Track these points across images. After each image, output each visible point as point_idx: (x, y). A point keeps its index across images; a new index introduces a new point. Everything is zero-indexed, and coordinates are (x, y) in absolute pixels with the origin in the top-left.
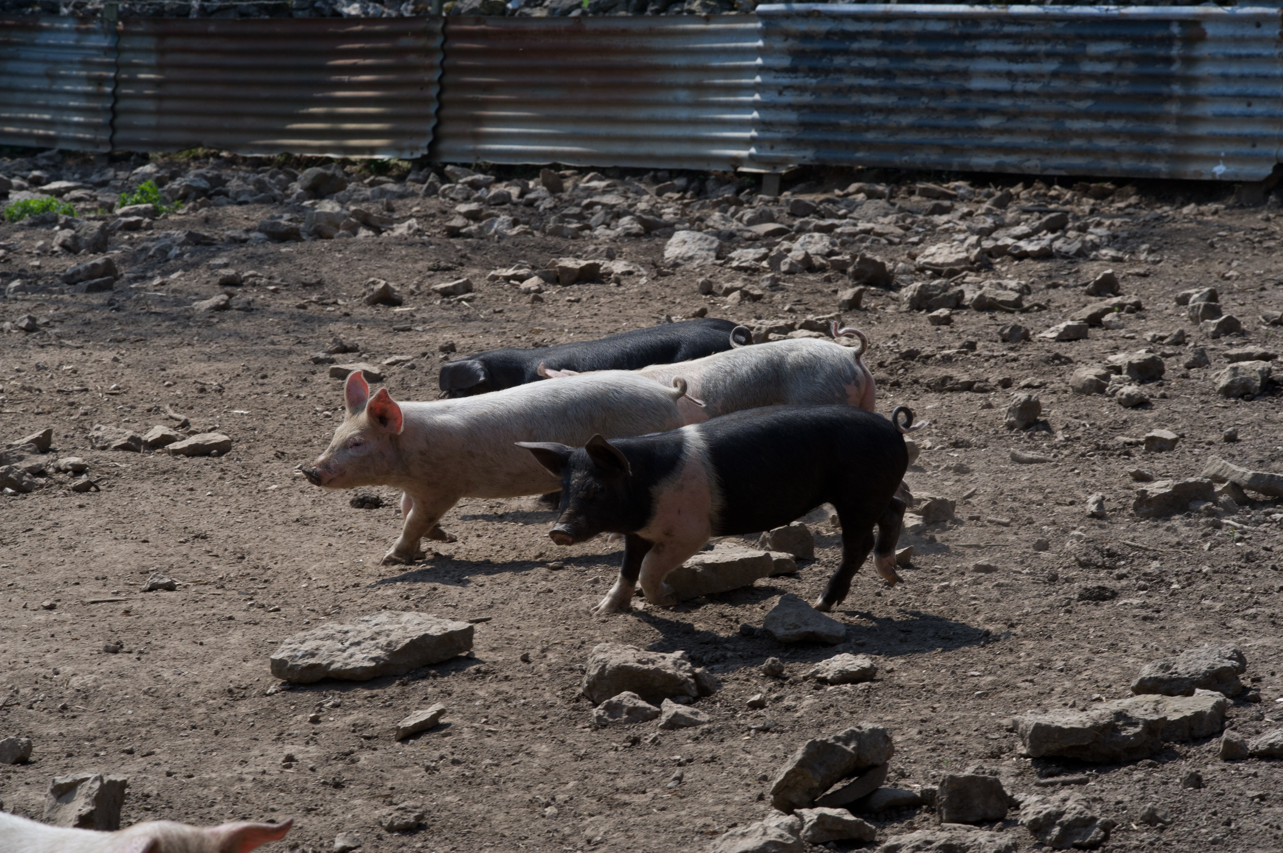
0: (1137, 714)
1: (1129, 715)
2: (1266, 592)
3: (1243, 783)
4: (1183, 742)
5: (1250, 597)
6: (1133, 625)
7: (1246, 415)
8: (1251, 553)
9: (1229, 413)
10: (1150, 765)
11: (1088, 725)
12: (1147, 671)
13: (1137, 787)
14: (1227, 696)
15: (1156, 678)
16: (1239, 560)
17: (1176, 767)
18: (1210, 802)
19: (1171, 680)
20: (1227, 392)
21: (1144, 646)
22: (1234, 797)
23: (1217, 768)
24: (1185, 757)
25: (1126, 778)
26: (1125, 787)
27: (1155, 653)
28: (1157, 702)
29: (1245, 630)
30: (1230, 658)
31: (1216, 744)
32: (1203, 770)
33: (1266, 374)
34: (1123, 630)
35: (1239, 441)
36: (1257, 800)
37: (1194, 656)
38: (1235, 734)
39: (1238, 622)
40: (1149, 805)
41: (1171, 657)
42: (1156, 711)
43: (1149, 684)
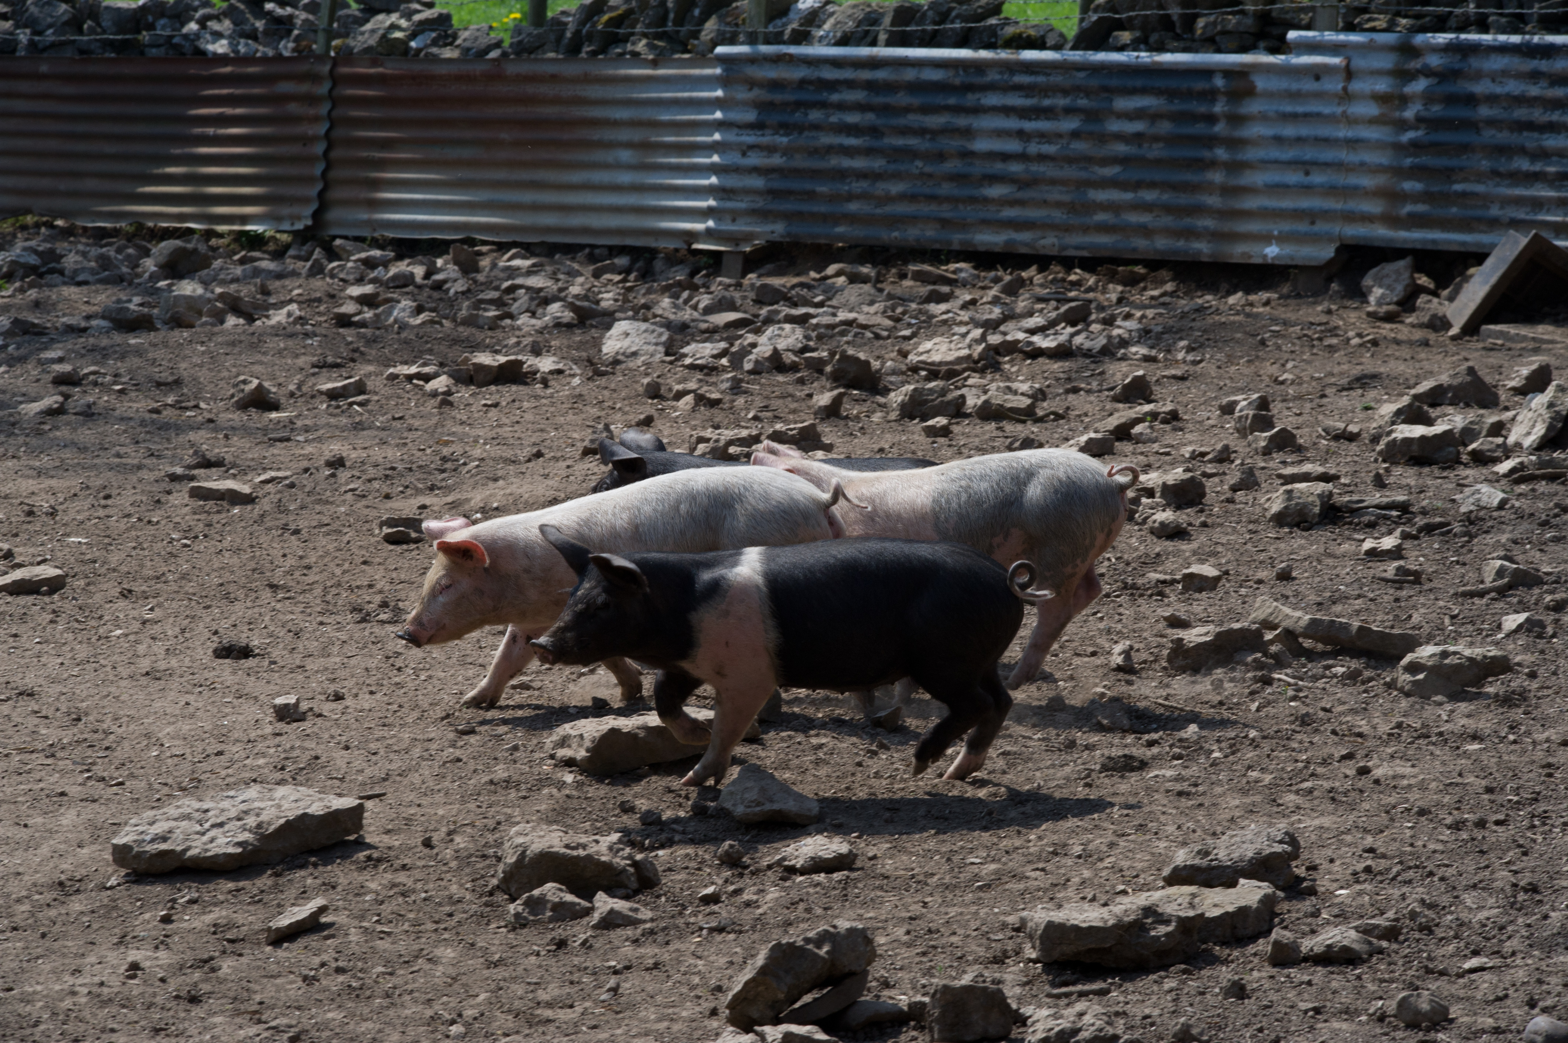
0: (1170, 909)
1: (1160, 910)
2: (1325, 762)
3: (1294, 993)
4: (1224, 943)
5: (1306, 767)
6: (1165, 802)
7: (1302, 547)
8: (1307, 714)
9: (1282, 546)
10: (1184, 972)
11: (1111, 923)
12: (1182, 857)
13: (1169, 998)
14: (1277, 887)
15: (1192, 866)
16: (1293, 723)
17: (1216, 973)
18: (1255, 1016)
19: (1210, 869)
20: (1280, 519)
21: (1179, 827)
22: (1284, 1010)
23: (1264, 974)
24: (1226, 962)
25: (1155, 988)
26: (1154, 998)
27: (1192, 836)
28: (1194, 896)
29: (1298, 808)
30: (1281, 842)
31: (1263, 946)
32: (1247, 977)
33: (1326, 499)
34: (1154, 807)
35: (1294, 579)
36: (1311, 1013)
37: (1238, 839)
38: (1287, 933)
39: (1290, 798)
40: (1183, 1020)
41: (1210, 841)
42: (1192, 905)
43: (1184, 873)
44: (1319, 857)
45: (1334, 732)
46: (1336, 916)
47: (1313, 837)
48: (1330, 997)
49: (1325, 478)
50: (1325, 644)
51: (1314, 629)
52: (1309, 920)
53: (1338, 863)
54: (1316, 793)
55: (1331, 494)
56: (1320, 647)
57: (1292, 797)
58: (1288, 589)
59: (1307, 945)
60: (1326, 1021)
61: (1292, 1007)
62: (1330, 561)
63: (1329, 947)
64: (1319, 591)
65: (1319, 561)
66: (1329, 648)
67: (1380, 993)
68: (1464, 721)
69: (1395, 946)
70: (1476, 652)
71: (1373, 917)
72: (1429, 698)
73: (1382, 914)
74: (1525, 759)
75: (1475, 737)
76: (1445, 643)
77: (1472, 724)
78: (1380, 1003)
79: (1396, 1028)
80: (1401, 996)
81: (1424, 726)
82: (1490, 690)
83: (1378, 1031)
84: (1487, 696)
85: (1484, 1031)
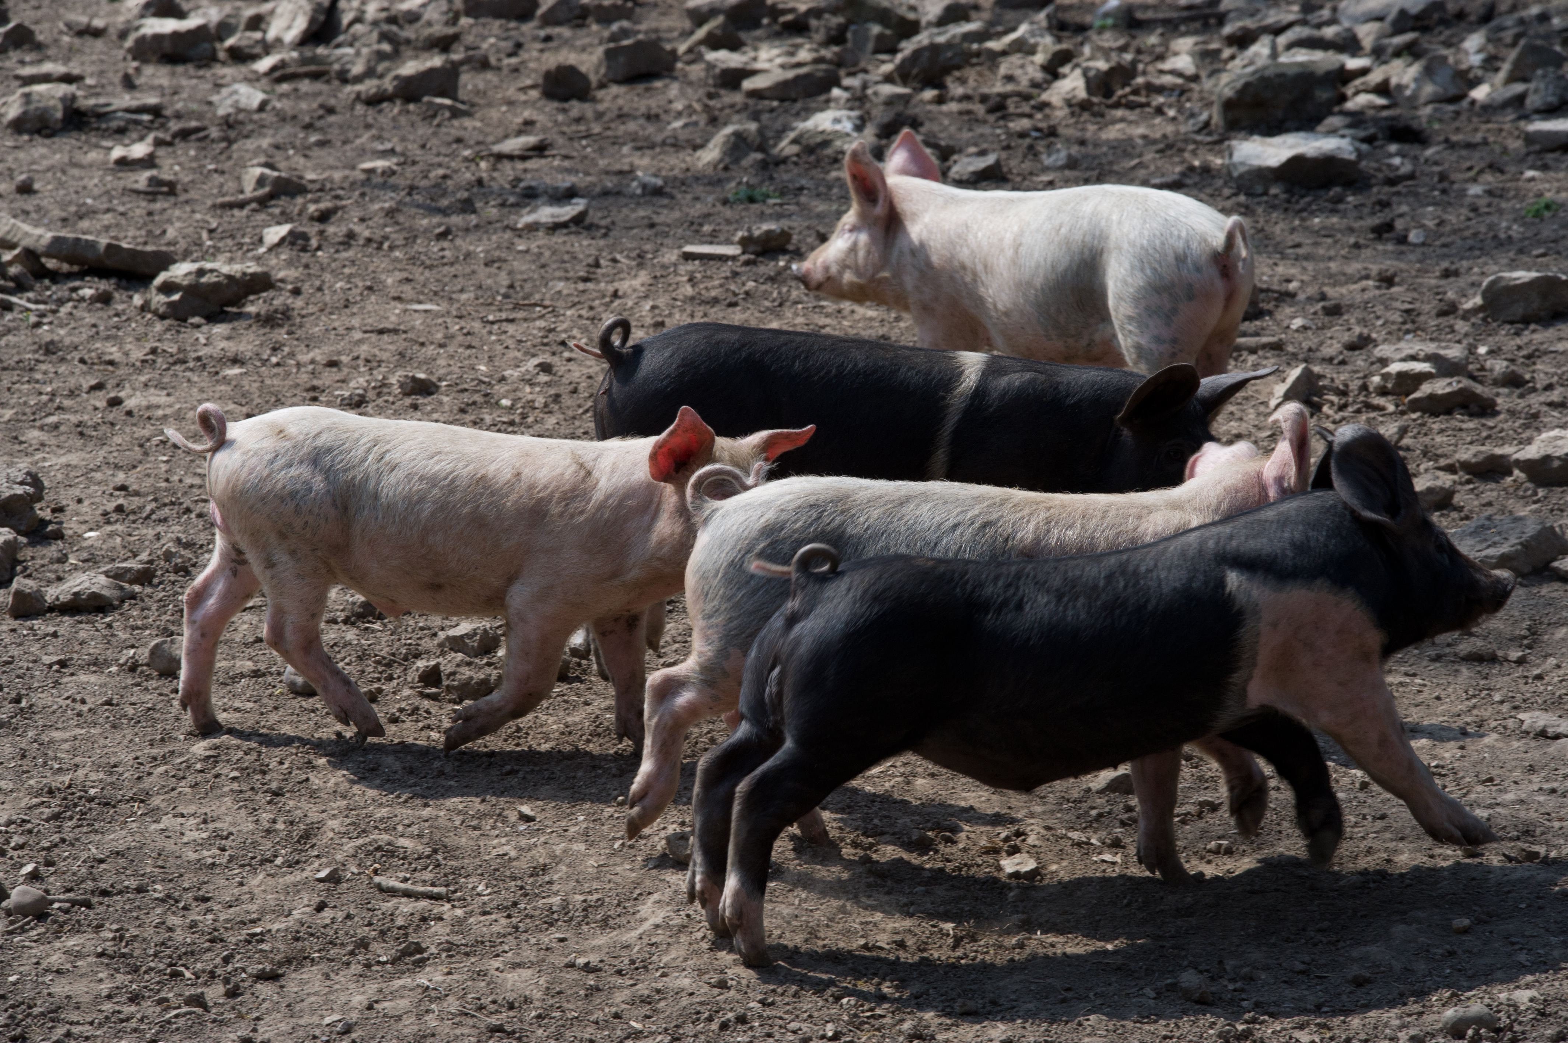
44: (65, 498)
45: (82, 361)
46: (85, 561)
47: (60, 476)
48: (77, 648)
49: (68, 79)
50: (71, 263)
51: (57, 247)
52: (55, 566)
53: (86, 503)
54: (62, 428)
55: (74, 98)
56: (66, 267)
57: (35, 433)
58: (29, 203)
59: (53, 593)
60: (72, 674)
61: (35, 661)
62: (76, 172)
63: (76, 594)
64: (64, 205)
65: (64, 172)
66: (76, 268)
67: (132, 641)
68: (224, 344)
69: (148, 590)
70: (235, 269)
71: (126, 560)
72: (185, 321)
73: (135, 556)
74: (289, 382)
75: (236, 361)
76: (203, 258)
77: (232, 347)
78: (132, 652)
79: (148, 678)
80: (153, 643)
81: (180, 350)
82: (251, 309)
83: (130, 681)
84: (248, 316)
85: (242, 675)
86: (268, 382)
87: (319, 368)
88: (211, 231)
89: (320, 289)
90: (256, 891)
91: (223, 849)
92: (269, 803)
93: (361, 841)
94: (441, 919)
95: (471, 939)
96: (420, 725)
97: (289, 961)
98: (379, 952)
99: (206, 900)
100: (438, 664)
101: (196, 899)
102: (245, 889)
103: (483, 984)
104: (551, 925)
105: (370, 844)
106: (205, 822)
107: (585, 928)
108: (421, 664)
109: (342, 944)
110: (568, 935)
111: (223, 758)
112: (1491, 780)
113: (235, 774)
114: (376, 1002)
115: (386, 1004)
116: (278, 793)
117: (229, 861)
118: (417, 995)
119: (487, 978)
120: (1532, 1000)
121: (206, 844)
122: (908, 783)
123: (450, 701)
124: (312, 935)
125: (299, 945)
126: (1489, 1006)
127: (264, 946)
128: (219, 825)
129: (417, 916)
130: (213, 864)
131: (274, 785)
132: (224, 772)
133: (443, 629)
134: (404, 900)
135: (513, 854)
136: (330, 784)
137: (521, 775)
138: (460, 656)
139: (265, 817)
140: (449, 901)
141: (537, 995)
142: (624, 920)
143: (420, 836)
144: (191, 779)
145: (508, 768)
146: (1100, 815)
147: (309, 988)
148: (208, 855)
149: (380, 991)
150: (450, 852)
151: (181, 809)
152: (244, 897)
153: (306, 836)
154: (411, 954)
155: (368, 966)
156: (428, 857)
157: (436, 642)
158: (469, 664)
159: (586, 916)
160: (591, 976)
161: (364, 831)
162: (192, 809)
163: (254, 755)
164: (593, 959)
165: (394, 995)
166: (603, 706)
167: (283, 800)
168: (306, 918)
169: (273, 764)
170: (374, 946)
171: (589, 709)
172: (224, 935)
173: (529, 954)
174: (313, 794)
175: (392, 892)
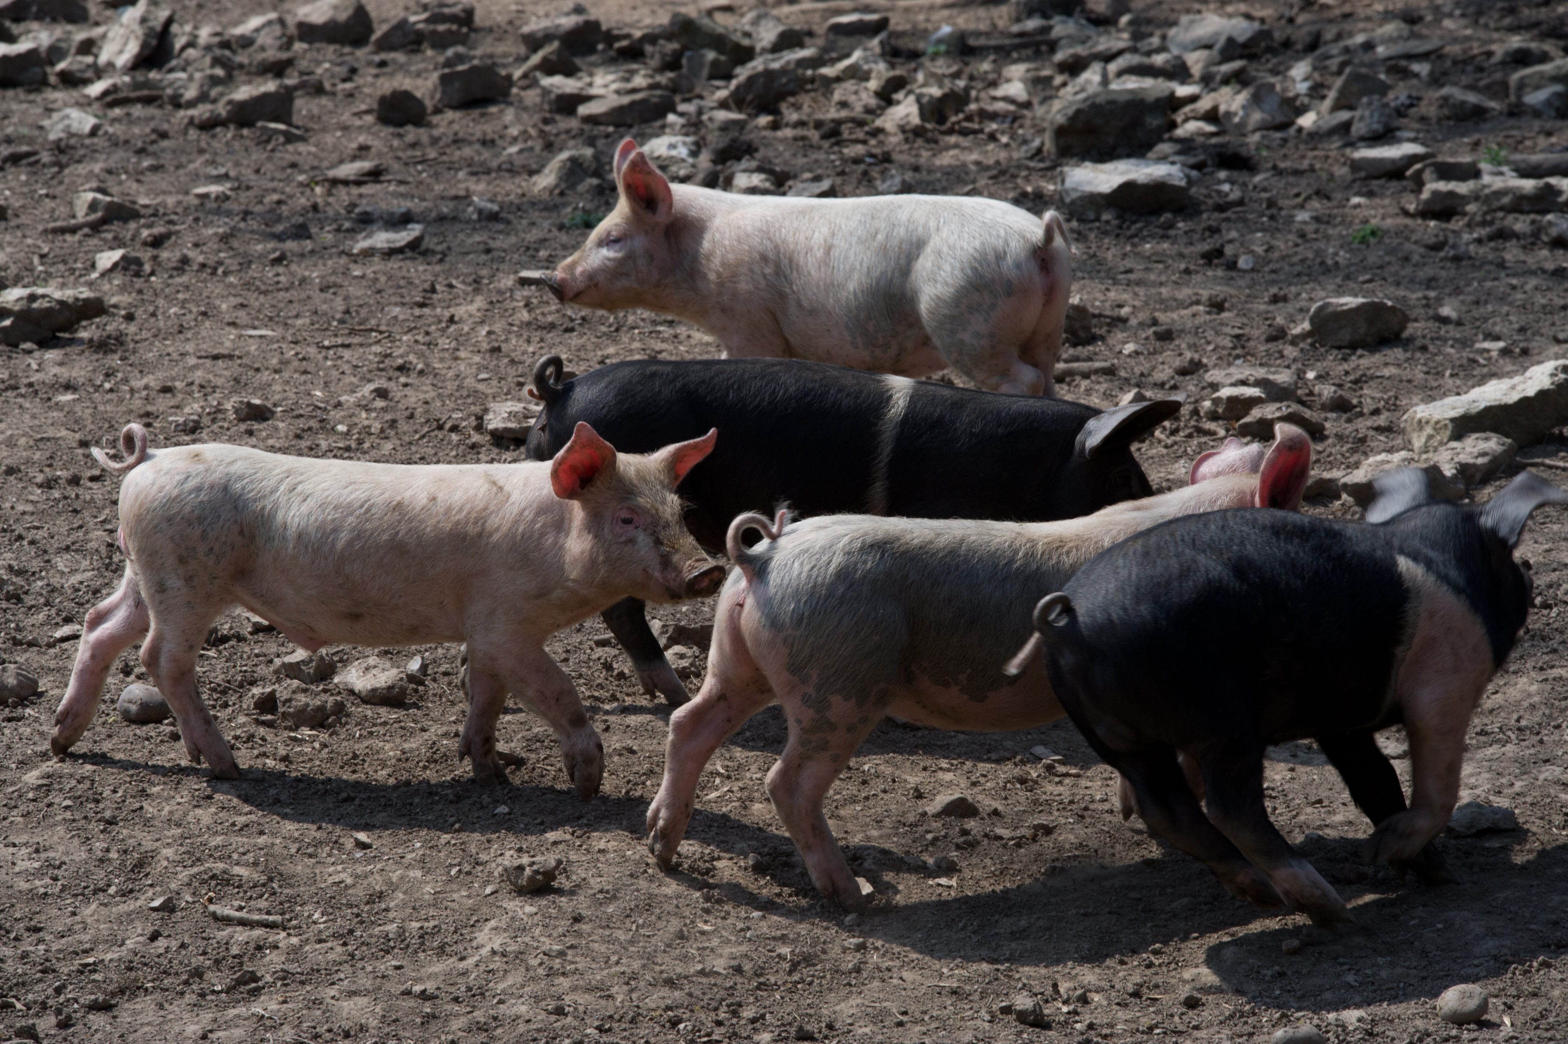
86: (101, 408)
87: (153, 394)
88: (42, 256)
89: (153, 314)
90: (89, 921)
91: (55, 879)
92: (102, 832)
93: (195, 870)
94: (276, 947)
95: (307, 967)
96: (256, 752)
97: (122, 991)
98: (213, 981)
99: (37, 930)
100: (273, 692)
101: (28, 929)
102: (78, 918)
103: (318, 1013)
104: (387, 952)
105: (205, 872)
106: (37, 851)
107: (421, 955)
108: (256, 691)
109: (176, 974)
110: (404, 963)
111: (56, 786)
112: (1320, 801)
113: (68, 802)
114: (211, 1031)
115: (220, 1034)
116: (111, 822)
117: (62, 891)
118: (251, 1024)
119: (323, 1007)
120: (1360, 1020)
121: (38, 873)
122: (746, 808)
123: (286, 728)
124: (145, 964)
125: (133, 975)
126: (1318, 1026)
127: (96, 976)
128: (51, 854)
129: (252, 945)
130: (46, 894)
131: (108, 814)
132: (57, 800)
133: (278, 656)
134: (239, 928)
135: (349, 881)
136: (165, 812)
137: (357, 802)
138: (296, 683)
139: (99, 846)
140: (284, 929)
141: (373, 1023)
142: (460, 947)
143: (255, 864)
144: (23, 808)
145: (344, 795)
146: (936, 839)
147: (142, 1019)
148: (40, 884)
149: (215, 1020)
150: (285, 879)
151: (12, 839)
152: (77, 927)
153: (140, 865)
154: (246, 983)
155: (202, 995)
156: (264, 885)
157: (272, 668)
158: (305, 691)
159: (422, 944)
160: (428, 1004)
161: (198, 860)
162: (24, 838)
163: (87, 784)
164: (430, 986)
165: (229, 1025)
166: (440, 732)
167: (117, 828)
168: (139, 947)
169: (107, 793)
170: (208, 975)
171: (426, 735)
172: (57, 966)
173: (366, 982)
174: (147, 823)
175: (227, 921)
